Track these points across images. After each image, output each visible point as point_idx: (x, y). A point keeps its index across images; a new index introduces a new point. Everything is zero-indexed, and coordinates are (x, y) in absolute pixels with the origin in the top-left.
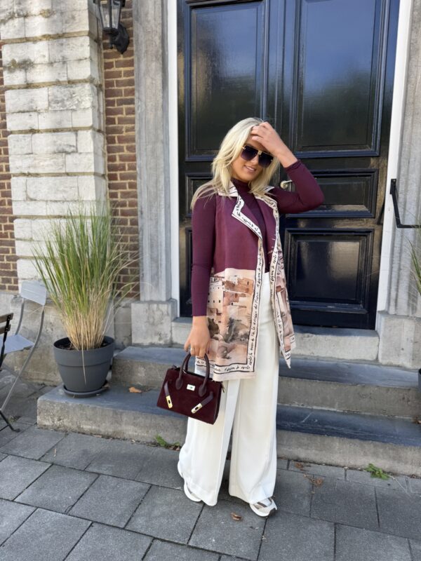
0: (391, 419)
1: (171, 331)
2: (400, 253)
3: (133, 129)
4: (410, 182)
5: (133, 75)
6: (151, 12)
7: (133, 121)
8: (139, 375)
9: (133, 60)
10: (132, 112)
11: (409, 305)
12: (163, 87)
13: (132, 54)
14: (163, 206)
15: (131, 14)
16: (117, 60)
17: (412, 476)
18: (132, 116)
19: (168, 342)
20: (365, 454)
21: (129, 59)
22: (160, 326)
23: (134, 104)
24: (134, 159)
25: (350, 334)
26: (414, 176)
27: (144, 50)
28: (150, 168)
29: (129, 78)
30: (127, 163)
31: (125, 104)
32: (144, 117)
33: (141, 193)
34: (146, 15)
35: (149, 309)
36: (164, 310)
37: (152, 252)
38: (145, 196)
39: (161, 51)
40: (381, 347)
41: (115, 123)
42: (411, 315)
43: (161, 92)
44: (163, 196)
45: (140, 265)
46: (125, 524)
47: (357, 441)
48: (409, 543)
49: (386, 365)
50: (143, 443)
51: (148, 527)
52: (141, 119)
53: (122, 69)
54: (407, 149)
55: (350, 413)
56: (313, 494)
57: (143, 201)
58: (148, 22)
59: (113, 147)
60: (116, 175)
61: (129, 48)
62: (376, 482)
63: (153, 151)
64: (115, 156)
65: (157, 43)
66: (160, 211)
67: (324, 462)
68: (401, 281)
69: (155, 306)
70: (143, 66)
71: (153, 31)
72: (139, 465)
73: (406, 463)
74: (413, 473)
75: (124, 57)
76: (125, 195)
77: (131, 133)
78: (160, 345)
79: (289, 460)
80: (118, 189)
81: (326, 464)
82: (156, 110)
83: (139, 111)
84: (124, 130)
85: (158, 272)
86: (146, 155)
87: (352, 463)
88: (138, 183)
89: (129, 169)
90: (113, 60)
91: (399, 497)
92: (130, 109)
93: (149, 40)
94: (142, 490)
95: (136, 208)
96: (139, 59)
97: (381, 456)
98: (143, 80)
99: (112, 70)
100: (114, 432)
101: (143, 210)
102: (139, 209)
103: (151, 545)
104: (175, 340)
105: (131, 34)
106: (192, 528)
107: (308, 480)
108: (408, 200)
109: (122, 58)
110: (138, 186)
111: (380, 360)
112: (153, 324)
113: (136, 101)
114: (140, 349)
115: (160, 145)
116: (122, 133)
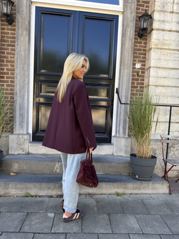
0: (121, 175)
1: (28, 148)
2: (120, 114)
3: (14, 57)
4: (123, 89)
5: (15, 35)
6: (25, 11)
7: (14, 54)
8: (15, 167)
9: (15, 29)
10: (14, 50)
11: (123, 133)
12: (29, 42)
13: (15, 26)
14: (27, 92)
15: (15, 10)
16: (7, 27)
17: (131, 194)
18: (14, 52)
19: (27, 153)
20: (114, 188)
21: (13, 28)
22: (23, 145)
23: (15, 47)
24: (14, 70)
25: (103, 145)
26: (124, 87)
27: (20, 25)
28: (21, 75)
29: (13, 36)
30: (10, 72)
31: (10, 46)
32: (19, 53)
33: (16, 85)
34: (22, 11)
35: (18, 137)
36: (25, 138)
37: (20, 111)
38: (18, 86)
39: (28, 27)
40: (114, 149)
41: (5, 54)
42: (124, 136)
43: (28, 43)
44: (27, 87)
45: (14, 117)
46: (19, 230)
47: (111, 183)
48: (135, 216)
49: (116, 156)
50: (20, 197)
51: (30, 229)
52: (18, 54)
53: (9, 31)
54: (122, 77)
55: (106, 174)
56: (98, 205)
57: (17, 89)
58: (23, 15)
59: (3, 64)
60: (4, 76)
61: (13, 24)
62: (119, 197)
63: (23, 68)
64: (4, 68)
65: (27, 24)
66: (25, 93)
67: (99, 193)
68: (120, 124)
69: (21, 136)
70: (20, 32)
71: (25, 19)
72: (20, 206)
73: (129, 189)
74: (131, 192)
75: (11, 27)
76: (8, 85)
77: (12, 59)
78: (23, 154)
79: (86, 195)
80: (5, 83)
81: (100, 194)
82: (25, 51)
83: (17, 50)
84: (9, 57)
85: (23, 121)
86: (20, 69)
87: (110, 192)
88: (15, 80)
89: (11, 75)
90: (6, 27)
91: (128, 201)
92: (13, 49)
93: (23, 22)
94: (24, 215)
95: (13, 91)
96: (18, 29)
97: (120, 188)
98: (20, 38)
99: (5, 31)
100: (4, 193)
101: (17, 92)
102: (15, 92)
103: (34, 236)
104: (30, 152)
105: (15, 18)
106: (51, 226)
107: (95, 201)
108: (122, 95)
109: (10, 27)
110: (15, 82)
111: (114, 154)
112: (20, 145)
113: (16, 46)
114: (13, 156)
115: (26, 66)
116: (8, 58)
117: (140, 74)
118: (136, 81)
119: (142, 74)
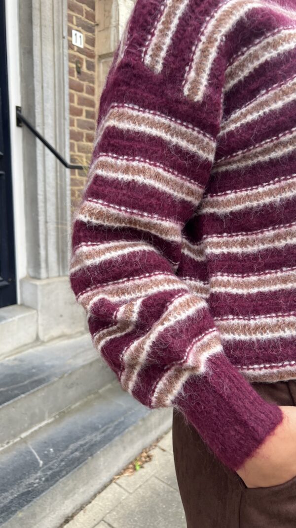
40: (40, 322)
49: (49, 341)
54: (38, 68)
97: (136, 440)
111: (41, 337)
117: (84, 69)
118: (75, 90)
119: (90, 72)
